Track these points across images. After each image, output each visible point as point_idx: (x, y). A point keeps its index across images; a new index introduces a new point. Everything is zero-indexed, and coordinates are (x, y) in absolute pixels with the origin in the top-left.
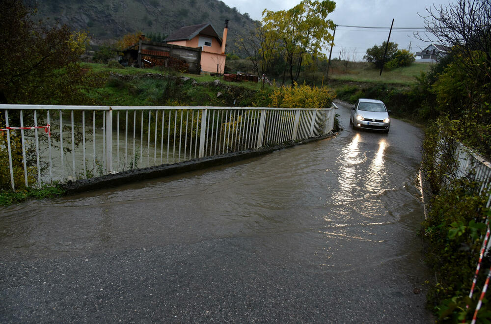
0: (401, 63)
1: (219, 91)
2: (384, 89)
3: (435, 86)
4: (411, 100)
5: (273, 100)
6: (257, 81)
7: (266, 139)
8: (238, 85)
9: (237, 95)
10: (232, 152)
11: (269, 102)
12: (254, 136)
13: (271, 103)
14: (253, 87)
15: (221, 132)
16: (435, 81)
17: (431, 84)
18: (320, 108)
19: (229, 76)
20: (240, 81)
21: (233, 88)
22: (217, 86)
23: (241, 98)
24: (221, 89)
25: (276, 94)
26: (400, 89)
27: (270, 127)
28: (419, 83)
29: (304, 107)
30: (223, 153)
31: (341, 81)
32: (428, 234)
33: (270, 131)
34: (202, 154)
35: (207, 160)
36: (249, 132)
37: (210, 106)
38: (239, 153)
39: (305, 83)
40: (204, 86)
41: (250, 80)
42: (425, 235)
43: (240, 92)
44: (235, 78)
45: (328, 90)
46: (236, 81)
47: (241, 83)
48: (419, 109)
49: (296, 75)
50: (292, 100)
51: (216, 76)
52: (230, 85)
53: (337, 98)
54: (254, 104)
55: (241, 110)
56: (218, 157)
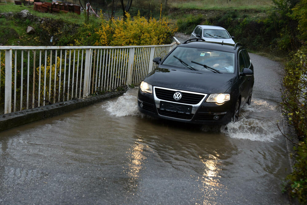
1: (29, 24)
2: (234, 17)
3: (297, 10)
4: (267, 29)
5: (100, 36)
6: (79, 13)
7: (94, 85)
8: (56, 17)
9: (54, 30)
10: (50, 104)
11: (96, 39)
12: (79, 83)
13: (99, 40)
14: (74, 19)
15: (34, 79)
16: (296, 3)
17: (291, 7)
18: (158, 44)
19: (41, 6)
20: (58, 12)
21: (48, 22)
22: (26, 18)
23: (60, 35)
24: (31, 22)
25: (104, 28)
26: (255, 17)
27: (99, 70)
28: (277, 7)
29: (139, 44)
30: (39, 106)
31: (184, 10)
32: (296, 190)
33: (98, 74)
34: (8, 108)
35: (16, 116)
36: (71, 78)
37: (17, 45)
38: (60, 105)
39: (139, 13)
40: (7, 18)
41: (70, 10)
42: (293, 191)
43: (58, 26)
44: (50, 8)
45: (168, 22)
46: (52, 12)
47: (59, 15)
48: (277, 39)
49: (128, 3)
50: (125, 35)
51: (23, 4)
52: (43, 17)
53: (179, 31)
54: (77, 42)
55: (59, 51)
56: (32, 111)
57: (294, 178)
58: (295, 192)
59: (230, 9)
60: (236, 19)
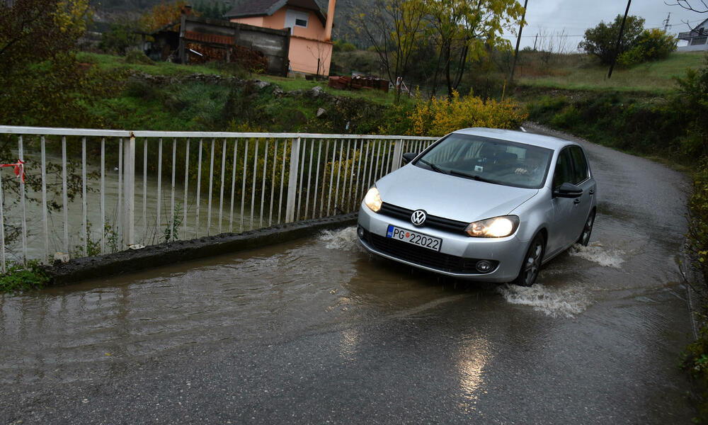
0: (649, 54)
1: (320, 105)
2: (615, 101)
4: (666, 122)
5: (414, 122)
6: (387, 91)
8: (355, 95)
9: (352, 113)
10: (343, 213)
11: (408, 126)
13: (411, 127)
14: (379, 99)
15: (325, 180)
19: (338, 81)
20: (358, 89)
21: (345, 102)
22: (317, 97)
23: (359, 119)
24: (323, 102)
25: (420, 111)
26: (646, 102)
28: (684, 90)
30: (328, 215)
31: (537, 88)
32: (701, 368)
34: (290, 216)
35: (300, 227)
39: (472, 92)
40: (294, 98)
41: (375, 87)
42: (696, 368)
43: (357, 108)
44: (349, 84)
45: (513, 106)
46: (351, 88)
47: (359, 93)
48: (681, 138)
49: (457, 78)
50: (449, 122)
51: (315, 79)
52: (339, 96)
53: (529, 119)
54: (382, 129)
55: (359, 140)
56: (320, 221)
57: (700, 348)
58: (699, 370)
59: (609, 90)
60: (618, 105)
